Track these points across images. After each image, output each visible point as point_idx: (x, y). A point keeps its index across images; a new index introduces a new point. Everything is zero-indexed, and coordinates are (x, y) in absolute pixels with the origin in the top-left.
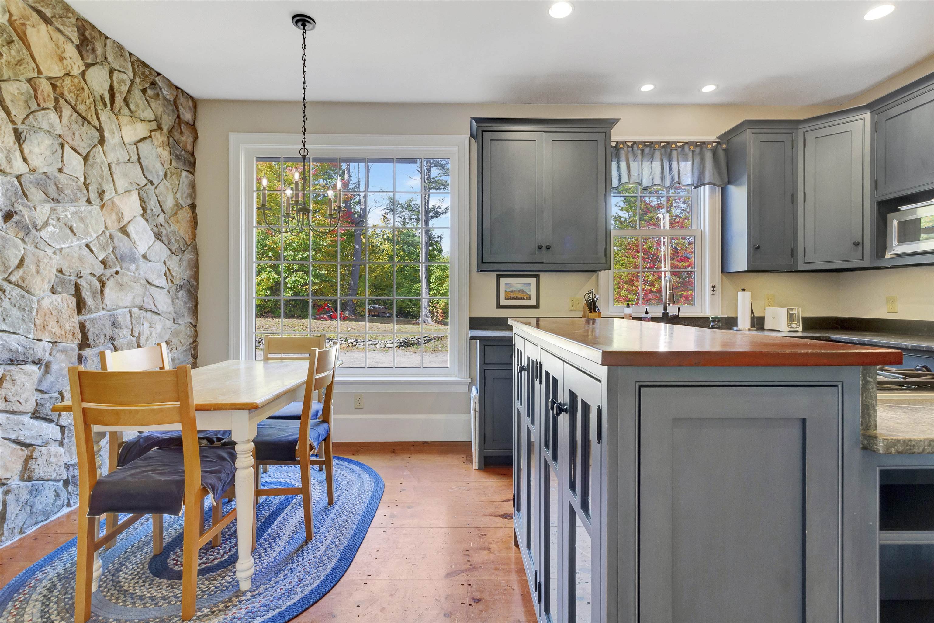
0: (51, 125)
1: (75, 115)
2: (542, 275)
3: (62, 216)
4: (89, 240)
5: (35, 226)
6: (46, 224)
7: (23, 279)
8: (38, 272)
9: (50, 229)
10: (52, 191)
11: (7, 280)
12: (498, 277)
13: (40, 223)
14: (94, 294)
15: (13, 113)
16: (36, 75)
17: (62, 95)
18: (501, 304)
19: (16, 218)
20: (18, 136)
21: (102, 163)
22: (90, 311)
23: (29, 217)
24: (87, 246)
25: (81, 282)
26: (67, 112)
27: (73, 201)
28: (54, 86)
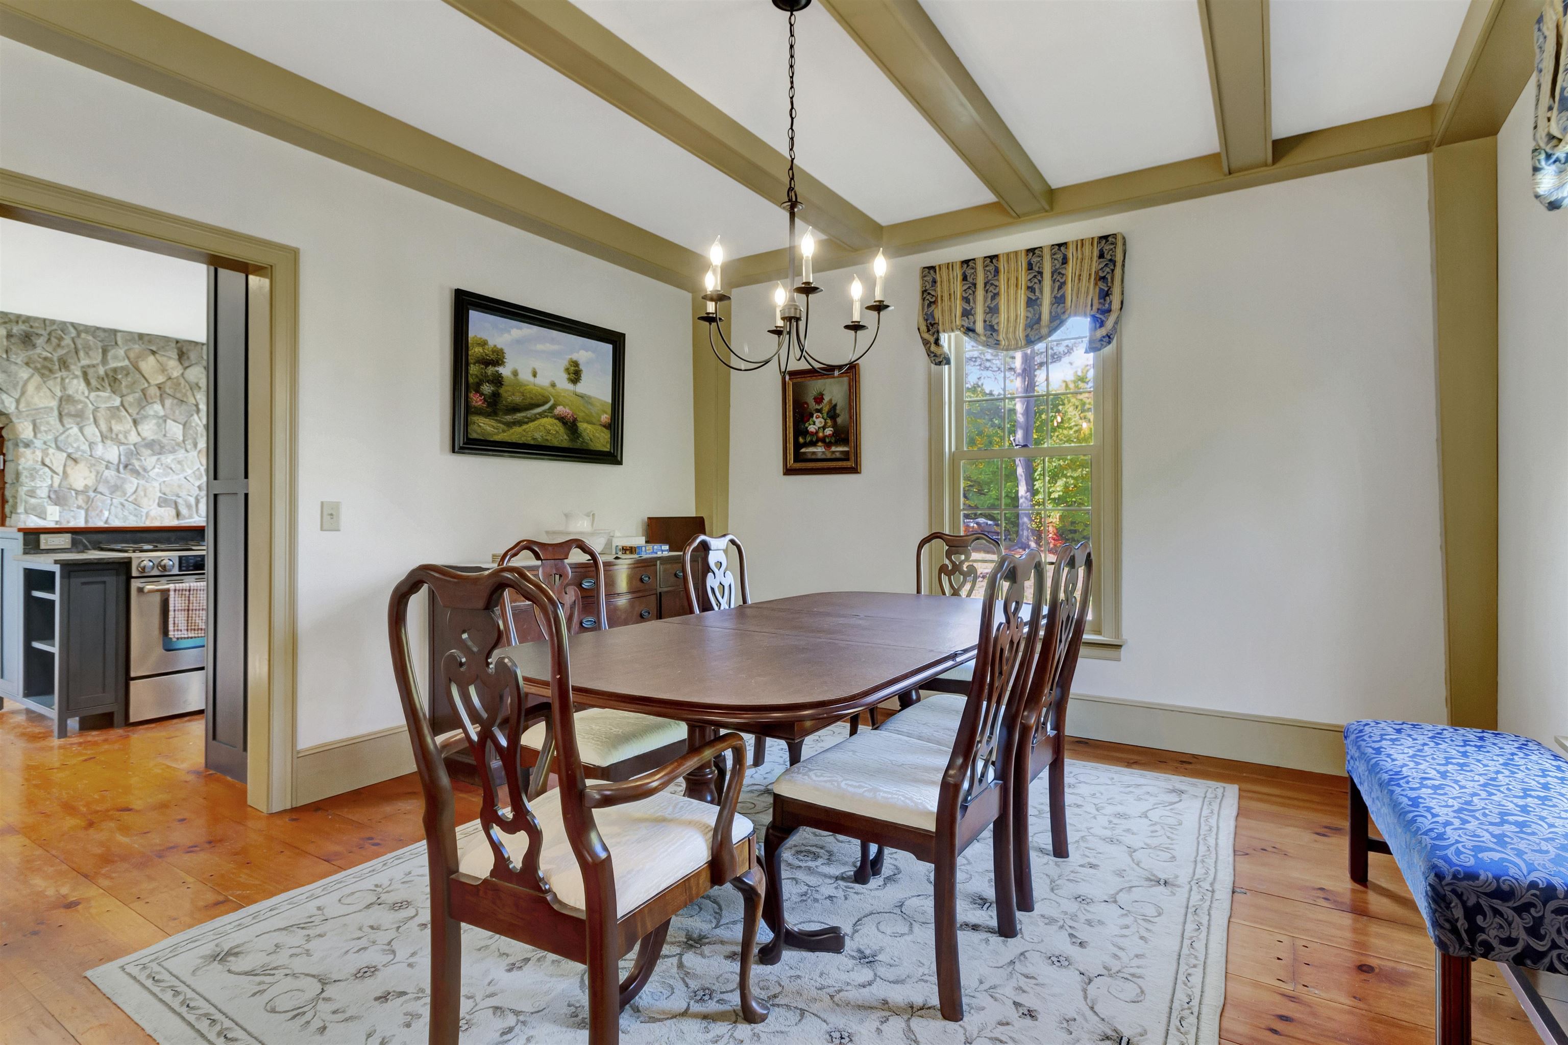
0: (156, 412)
1: (175, 401)
3: (164, 462)
4: (186, 474)
5: (145, 470)
6: (154, 468)
7: (136, 499)
8: (145, 495)
9: (156, 470)
10: (157, 448)
11: (127, 500)
13: (149, 468)
14: (189, 506)
15: (130, 411)
16: (146, 385)
17: (165, 392)
19: (130, 467)
20: (135, 422)
21: (197, 425)
22: (185, 518)
23: (139, 466)
24: (185, 478)
25: (180, 501)
26: (168, 402)
27: (173, 451)
28: (160, 388)
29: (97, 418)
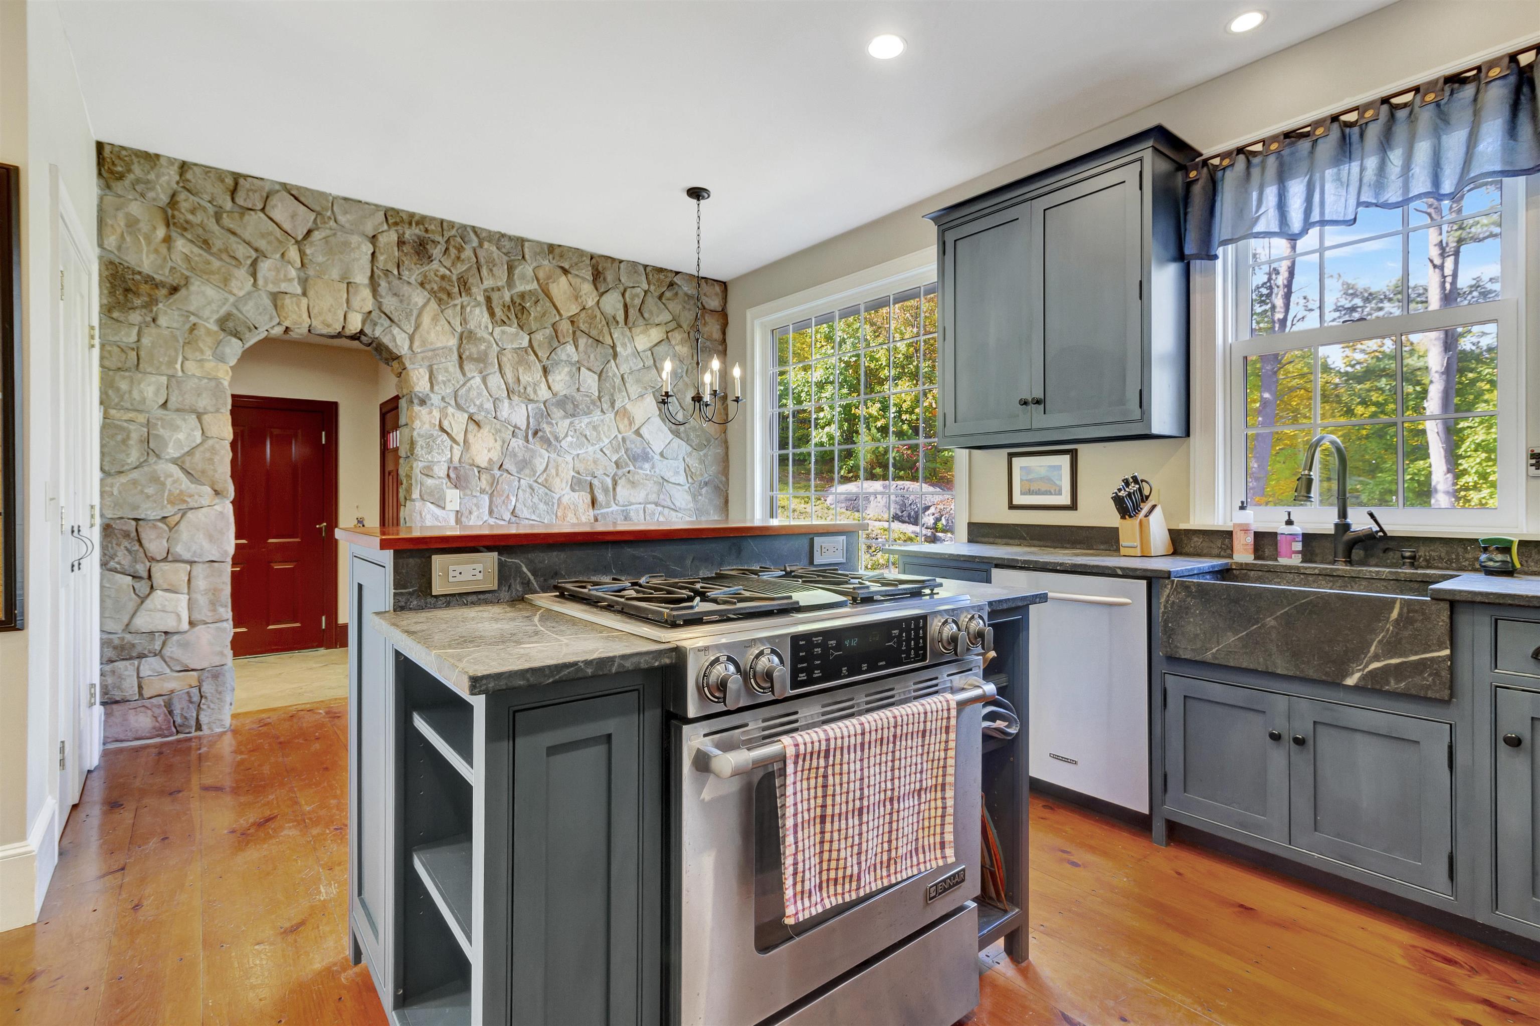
0: (568, 355)
1: (590, 340)
2: (1082, 448)
3: (578, 428)
4: (602, 445)
5: (557, 439)
6: (566, 435)
7: (546, 480)
8: (557, 475)
9: (569, 439)
10: (569, 407)
11: (536, 481)
12: (1011, 456)
13: (562, 436)
14: (606, 490)
15: (540, 354)
16: (558, 318)
17: (578, 327)
18: (1015, 502)
19: (540, 434)
20: (545, 371)
21: (615, 375)
22: (601, 507)
23: (550, 432)
24: (601, 450)
25: (596, 482)
26: (583, 341)
27: (588, 413)
28: (572, 322)
29: (502, 364)
